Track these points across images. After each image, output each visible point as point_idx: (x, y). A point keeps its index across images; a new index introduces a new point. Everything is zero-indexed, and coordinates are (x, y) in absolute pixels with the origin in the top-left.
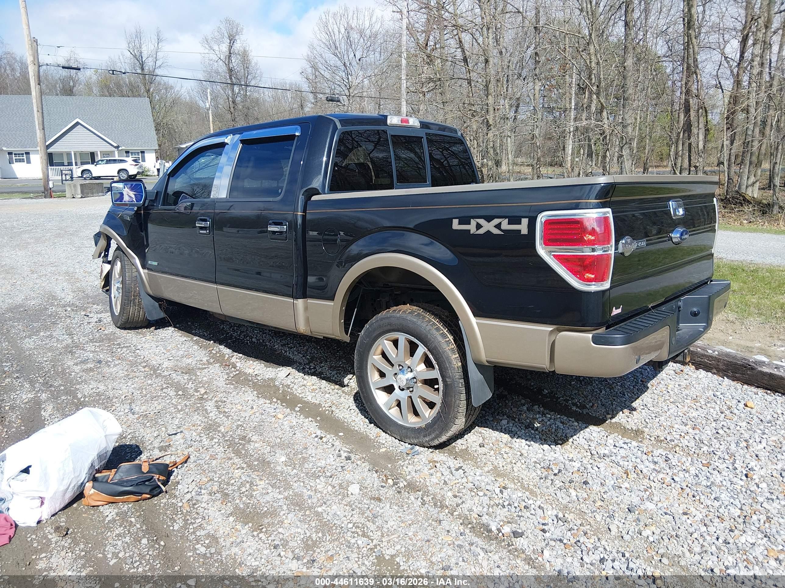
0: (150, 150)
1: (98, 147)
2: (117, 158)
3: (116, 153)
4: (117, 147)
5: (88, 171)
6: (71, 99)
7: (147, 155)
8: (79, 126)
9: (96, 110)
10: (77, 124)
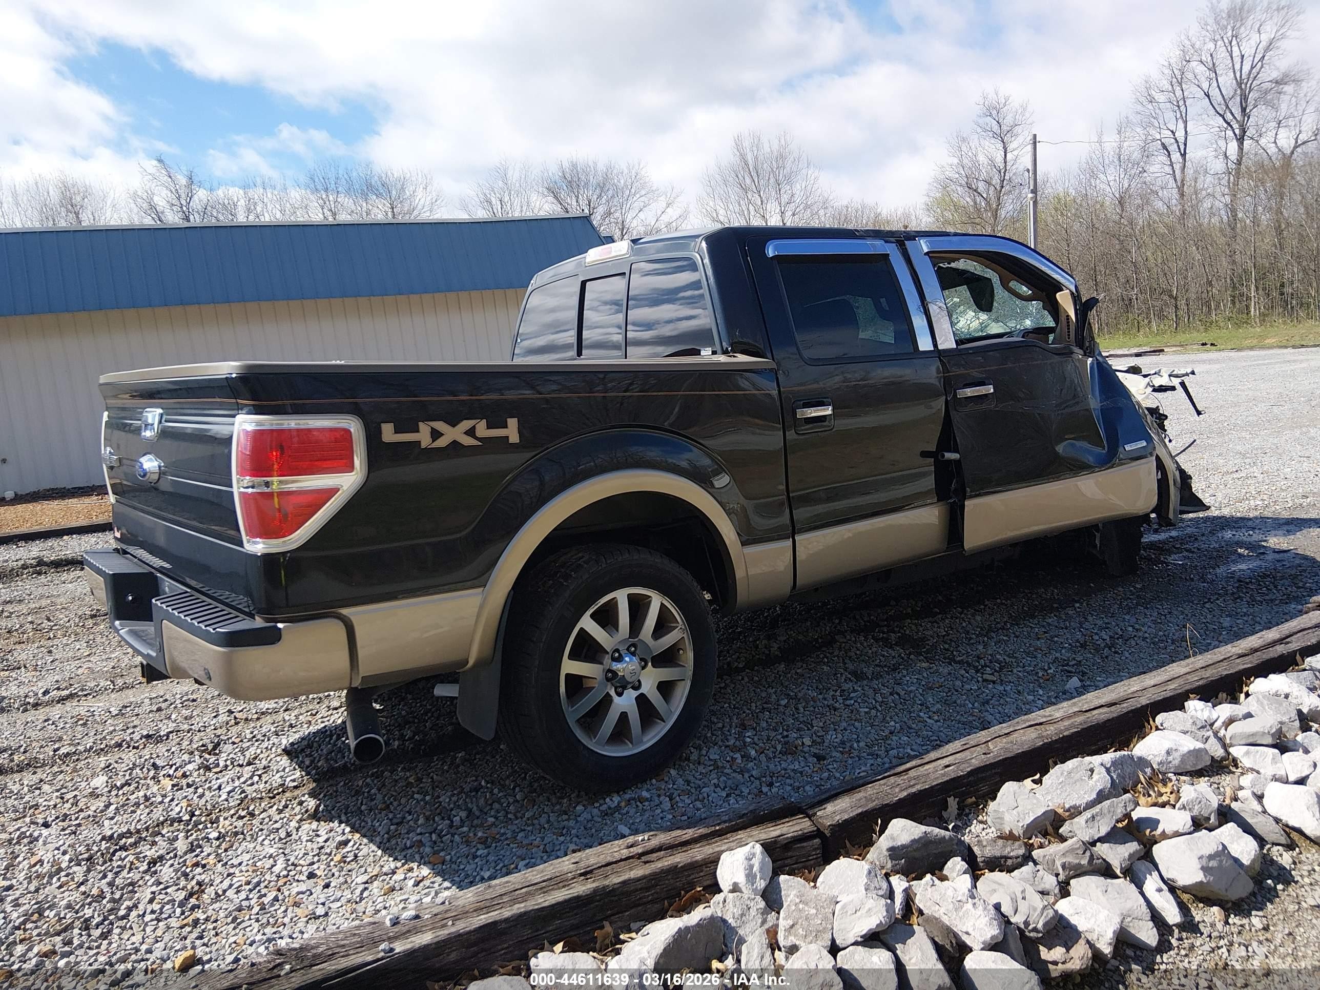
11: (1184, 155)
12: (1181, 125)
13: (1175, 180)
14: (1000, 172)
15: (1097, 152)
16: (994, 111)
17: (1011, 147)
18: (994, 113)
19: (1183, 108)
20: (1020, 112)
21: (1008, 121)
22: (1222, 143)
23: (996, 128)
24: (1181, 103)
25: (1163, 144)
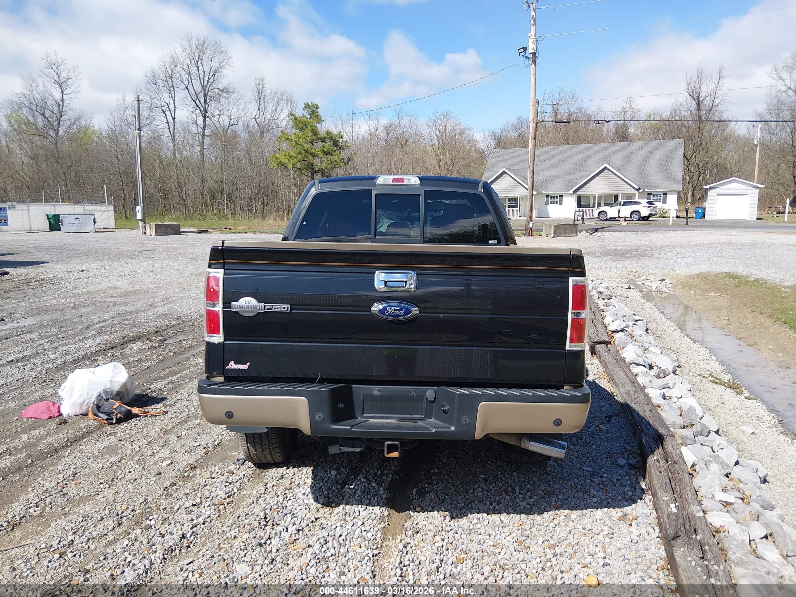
0: (672, 192)
1: (621, 189)
2: (636, 200)
3: (637, 195)
4: (638, 190)
5: (605, 212)
6: (608, 145)
7: (668, 197)
8: (607, 171)
9: (629, 154)
10: (605, 168)
11: (174, 119)
12: (172, 101)
13: (170, 132)
14: (59, 106)
15: (122, 106)
16: (55, 66)
17: (66, 92)
18: (54, 67)
19: (173, 93)
20: (72, 70)
21: (64, 75)
22: (194, 116)
23: (56, 78)
24: (172, 89)
25: (163, 110)
